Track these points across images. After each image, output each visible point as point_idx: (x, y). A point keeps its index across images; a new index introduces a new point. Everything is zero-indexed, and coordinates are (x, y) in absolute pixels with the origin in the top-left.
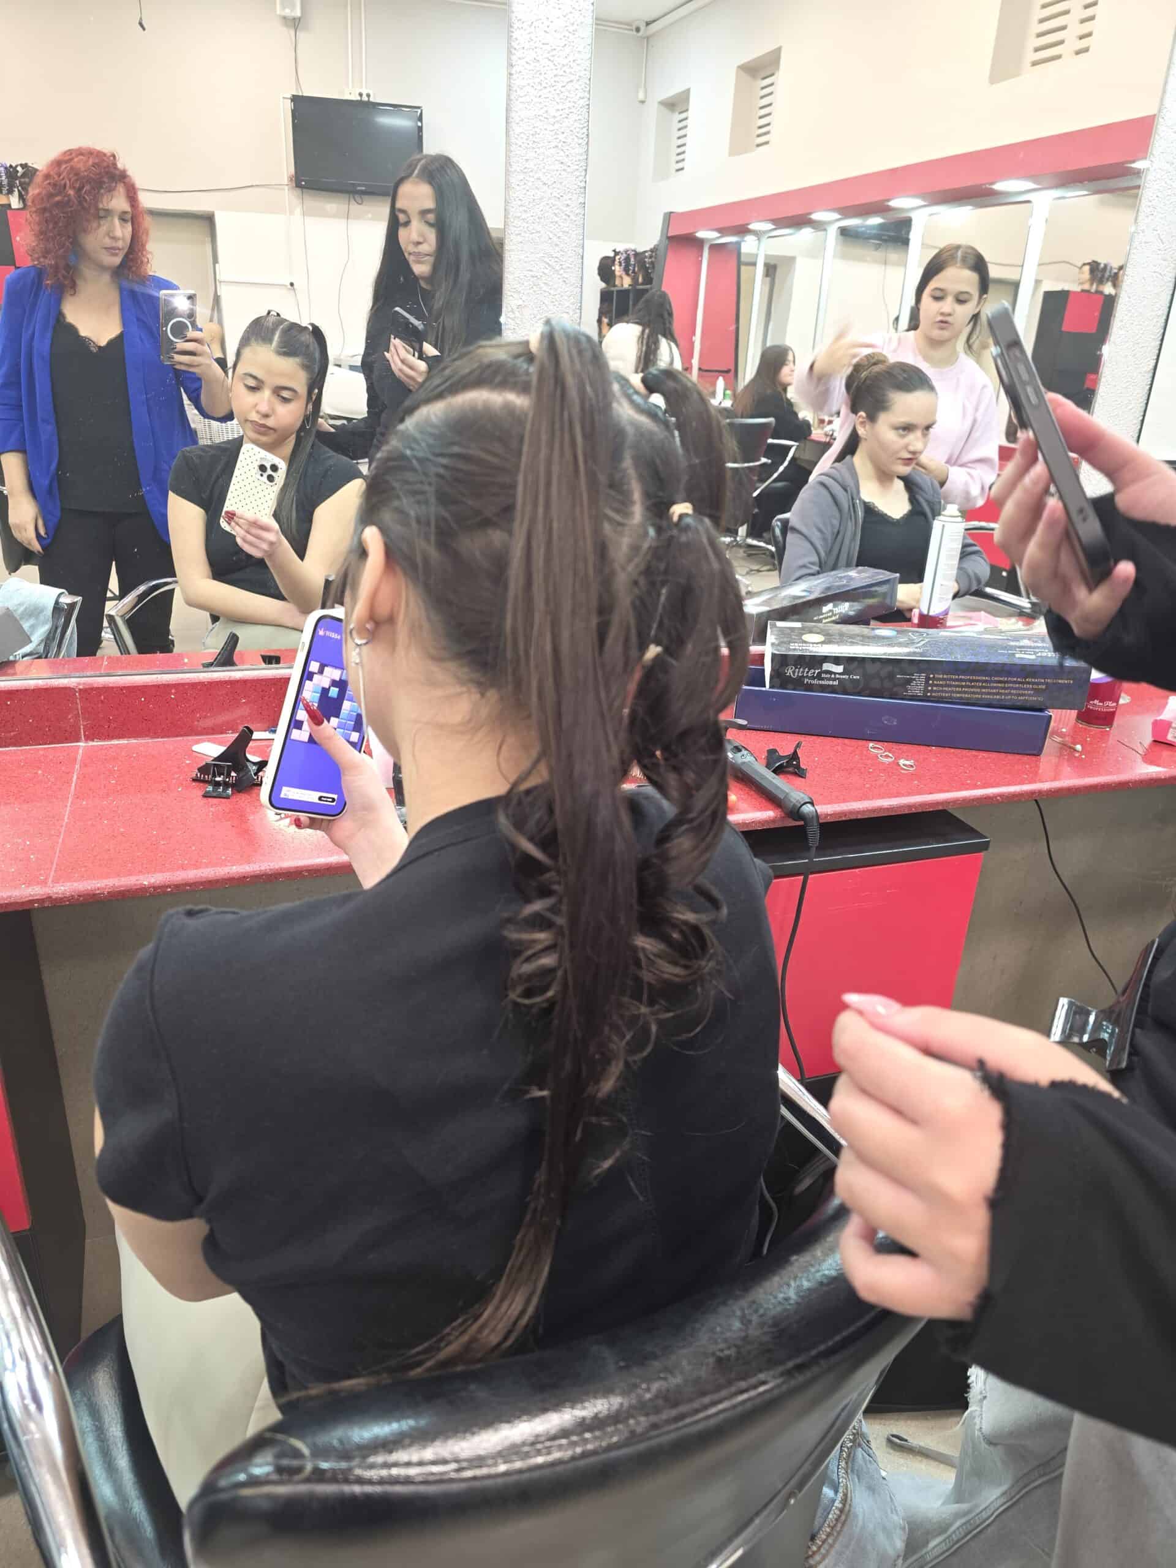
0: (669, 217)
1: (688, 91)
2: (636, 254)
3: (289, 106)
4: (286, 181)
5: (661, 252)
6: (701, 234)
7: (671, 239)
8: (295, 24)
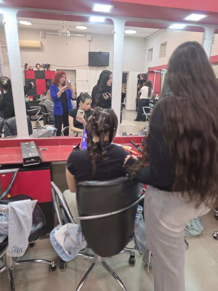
0: (149, 68)
1: (153, 48)
2: (144, 74)
3: (88, 53)
4: (87, 65)
5: (148, 74)
6: (154, 71)
7: (149, 72)
8: (90, 41)
